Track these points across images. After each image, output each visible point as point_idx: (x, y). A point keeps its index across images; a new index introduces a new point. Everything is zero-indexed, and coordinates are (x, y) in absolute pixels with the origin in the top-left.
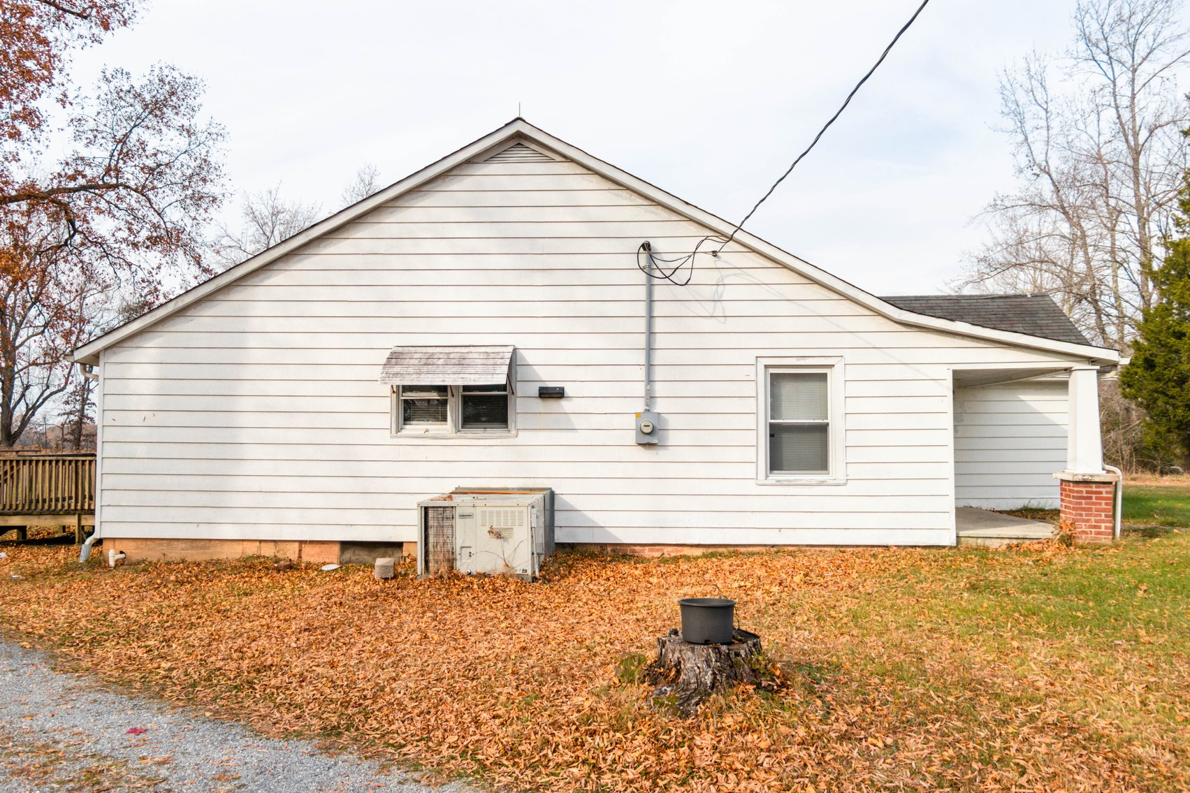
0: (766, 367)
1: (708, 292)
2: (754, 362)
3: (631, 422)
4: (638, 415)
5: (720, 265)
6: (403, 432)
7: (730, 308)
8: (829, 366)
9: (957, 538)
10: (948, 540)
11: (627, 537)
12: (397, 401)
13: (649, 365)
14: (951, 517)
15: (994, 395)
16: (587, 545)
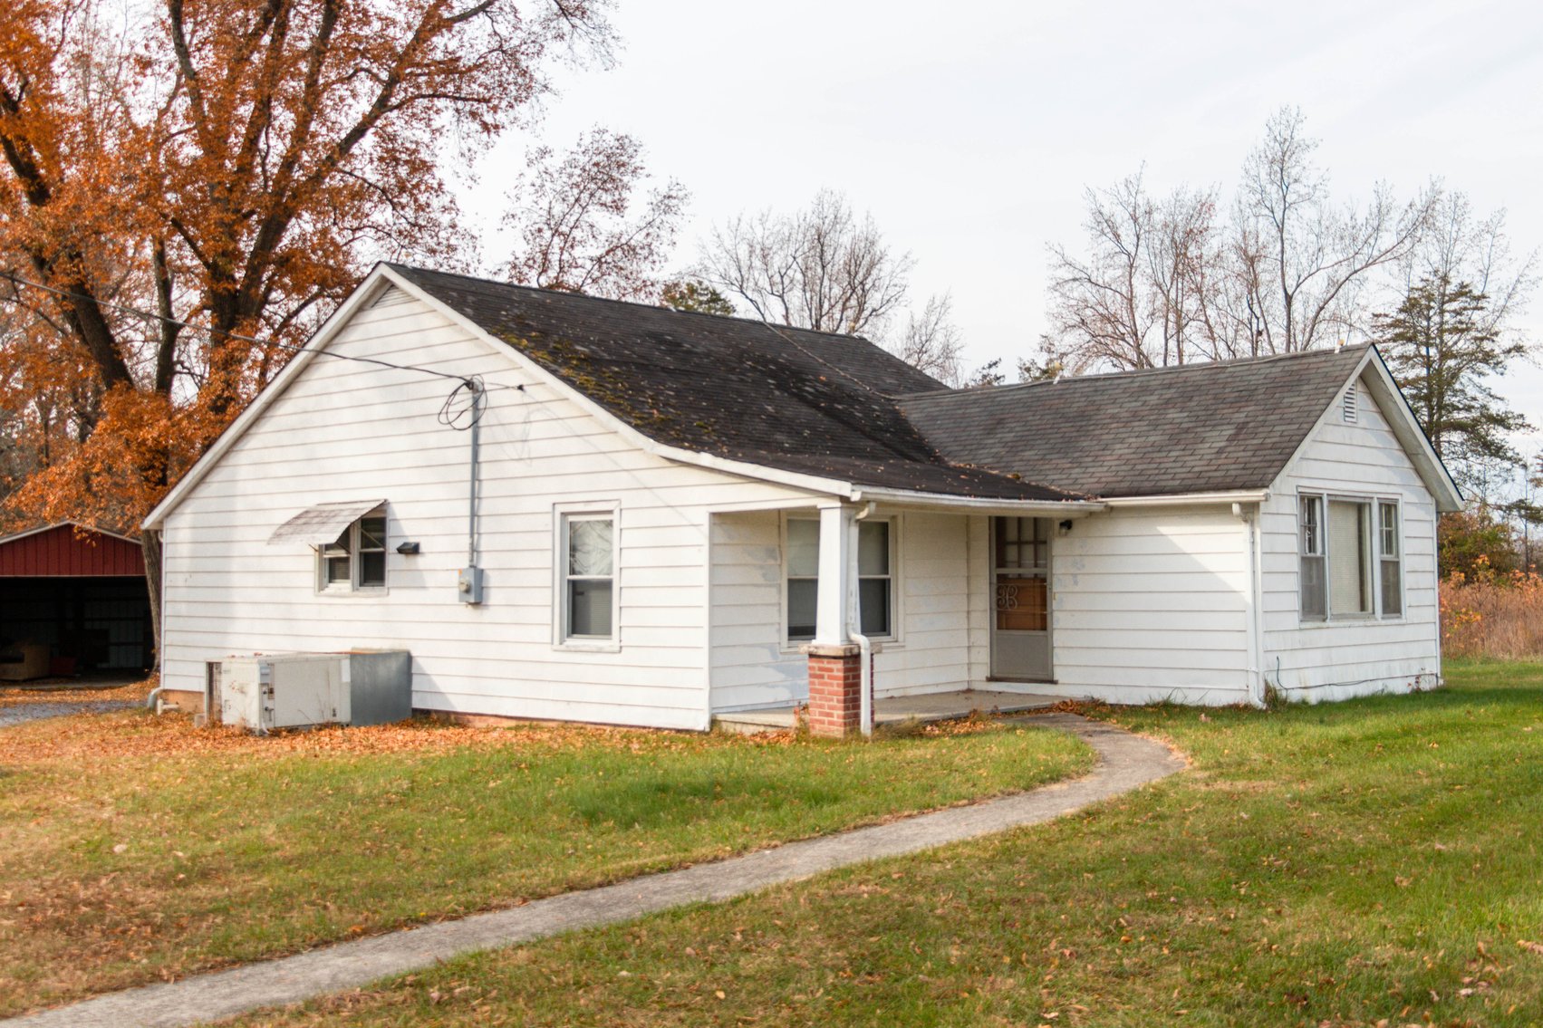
0: (564, 514)
1: (518, 431)
2: (550, 509)
3: (455, 579)
4: (461, 571)
5: (526, 400)
6: (327, 591)
7: (536, 449)
8: (610, 512)
9: (714, 722)
10: (702, 723)
11: (459, 705)
12: (321, 560)
13: (474, 515)
14: (705, 695)
15: (1126, 527)
16: (437, 712)
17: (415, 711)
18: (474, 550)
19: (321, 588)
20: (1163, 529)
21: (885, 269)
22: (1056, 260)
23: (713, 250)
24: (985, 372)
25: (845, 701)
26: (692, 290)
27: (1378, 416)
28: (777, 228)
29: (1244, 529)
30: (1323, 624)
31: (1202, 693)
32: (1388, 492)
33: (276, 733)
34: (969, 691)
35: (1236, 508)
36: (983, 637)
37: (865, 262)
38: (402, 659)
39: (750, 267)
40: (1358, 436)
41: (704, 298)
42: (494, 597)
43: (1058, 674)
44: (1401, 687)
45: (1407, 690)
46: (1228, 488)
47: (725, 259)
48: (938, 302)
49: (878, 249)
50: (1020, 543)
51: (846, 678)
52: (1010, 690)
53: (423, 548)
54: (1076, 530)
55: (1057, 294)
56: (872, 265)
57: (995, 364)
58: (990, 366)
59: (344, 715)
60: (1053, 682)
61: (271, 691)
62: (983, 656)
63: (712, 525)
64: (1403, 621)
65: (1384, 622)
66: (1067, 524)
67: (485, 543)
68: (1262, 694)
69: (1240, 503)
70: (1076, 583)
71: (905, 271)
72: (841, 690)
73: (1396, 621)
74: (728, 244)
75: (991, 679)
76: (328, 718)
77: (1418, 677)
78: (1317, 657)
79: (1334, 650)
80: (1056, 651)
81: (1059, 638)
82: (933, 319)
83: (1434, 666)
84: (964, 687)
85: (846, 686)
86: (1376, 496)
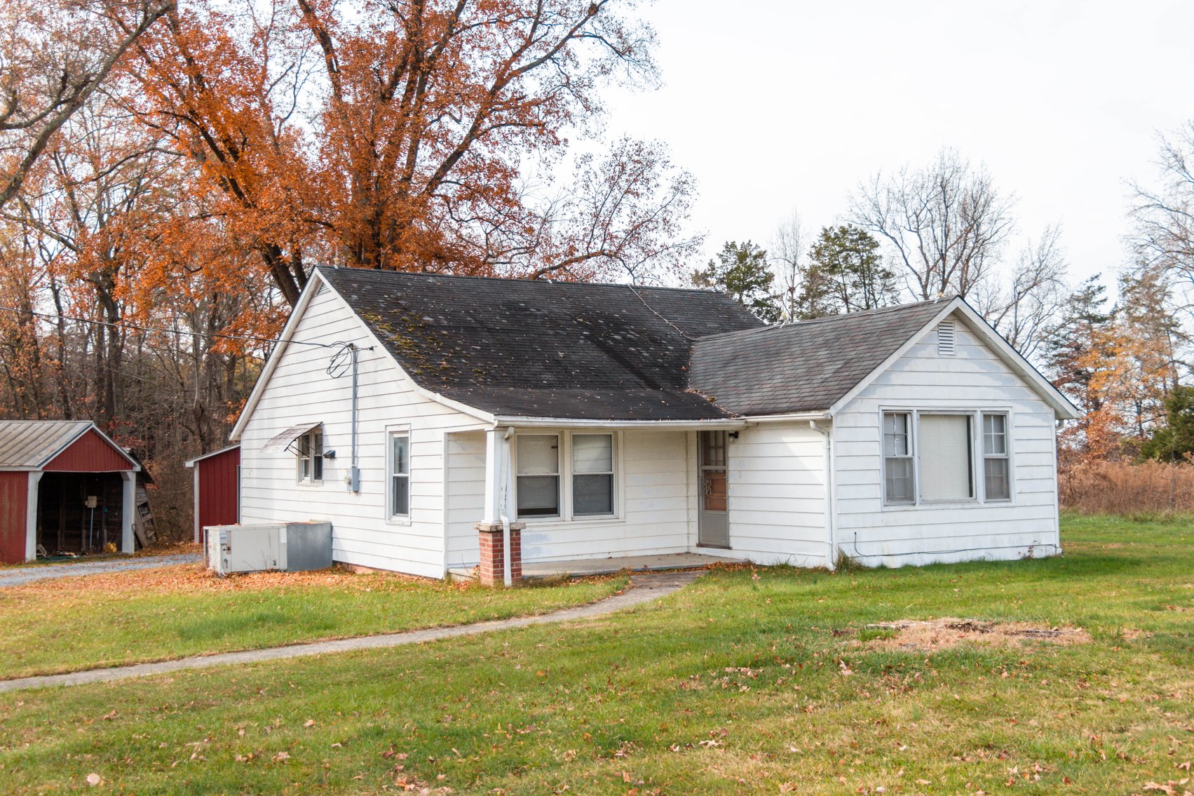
0: (391, 433)
1: (372, 377)
2: (383, 430)
3: (346, 474)
4: (349, 470)
5: (374, 357)
6: (303, 482)
8: (407, 432)
9: (448, 574)
10: (440, 575)
11: (351, 559)
12: (299, 460)
13: (354, 433)
14: (442, 555)
15: (765, 436)
16: (341, 563)
17: (335, 563)
18: (354, 457)
19: (300, 480)
20: (785, 439)
21: (994, 206)
22: (1131, 191)
23: (859, 200)
24: (1088, 284)
25: (494, 562)
26: (844, 231)
27: (982, 349)
28: (915, 178)
29: (822, 438)
30: (912, 508)
31: (805, 558)
32: (997, 406)
33: (229, 576)
34: (688, 553)
35: (812, 424)
36: (694, 515)
37: (982, 201)
38: (327, 529)
39: (888, 210)
40: (955, 365)
41: (855, 237)
42: (364, 487)
43: (733, 543)
44: (1012, 555)
45: (1018, 557)
46: (808, 409)
47: (869, 206)
48: (1052, 229)
49: (991, 189)
50: (716, 447)
51: (494, 546)
52: (708, 553)
53: (337, 455)
54: (741, 437)
55: (1133, 219)
56: (987, 203)
57: (1096, 277)
58: (1092, 279)
59: (283, 564)
60: (729, 548)
61: (229, 549)
62: (694, 529)
63: (447, 442)
64: (1013, 504)
65: (987, 505)
66: (735, 435)
67: (361, 451)
68: (835, 559)
69: (814, 421)
70: (740, 477)
71: (1010, 207)
72: (491, 554)
73: (1009, 504)
74: (871, 194)
75: (700, 545)
76: (270, 566)
77: (1031, 547)
78: (905, 532)
79: (924, 527)
80: (731, 526)
81: (733, 517)
82: (1049, 243)
83: (1054, 539)
84: (685, 550)
85: (494, 551)
86: (979, 410)
